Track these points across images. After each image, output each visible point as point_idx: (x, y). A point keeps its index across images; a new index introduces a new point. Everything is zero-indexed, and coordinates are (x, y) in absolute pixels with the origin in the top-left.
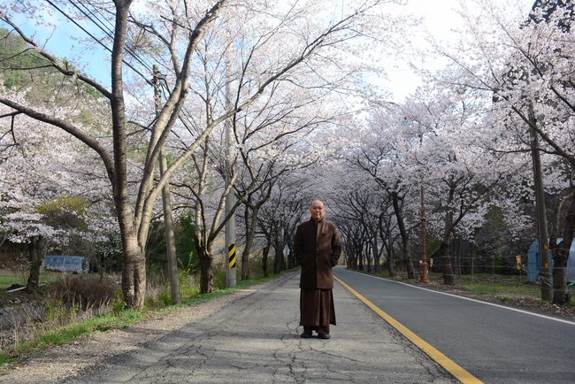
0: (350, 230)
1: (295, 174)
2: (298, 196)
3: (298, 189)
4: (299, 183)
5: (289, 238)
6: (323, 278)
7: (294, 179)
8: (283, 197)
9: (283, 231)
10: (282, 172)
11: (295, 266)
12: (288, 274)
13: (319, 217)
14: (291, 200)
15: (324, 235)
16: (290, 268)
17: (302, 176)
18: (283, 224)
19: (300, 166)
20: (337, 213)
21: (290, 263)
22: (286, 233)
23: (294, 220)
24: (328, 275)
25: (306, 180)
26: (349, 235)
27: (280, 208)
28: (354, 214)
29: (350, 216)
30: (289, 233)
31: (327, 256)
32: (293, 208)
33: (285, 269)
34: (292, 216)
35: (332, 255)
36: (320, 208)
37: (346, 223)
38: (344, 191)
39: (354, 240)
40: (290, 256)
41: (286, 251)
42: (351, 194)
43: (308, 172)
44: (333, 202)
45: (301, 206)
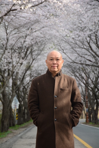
0: (88, 77)
1: (24, 15)
2: (28, 41)
3: (28, 32)
4: (29, 25)
5: (18, 89)
6: (62, 140)
7: (23, 21)
8: (11, 42)
9: (11, 81)
10: (9, 12)
11: (26, 121)
12: (17, 131)
13: (56, 69)
14: (19, 45)
15: (62, 90)
16: (20, 123)
17: (33, 18)
18: (11, 73)
19: (30, 5)
20: (73, 58)
21: (19, 117)
22: (14, 84)
23: (23, 68)
24: (68, 136)
25: (37, 21)
26: (87, 85)
27: (7, 54)
28: (93, 60)
29: (88, 63)
30: (19, 83)
31: (66, 115)
32: (23, 55)
33: (14, 125)
34: (21, 64)
35: (72, 112)
36: (58, 60)
37: (84, 70)
38: (81, 34)
39: (93, 90)
40: (19, 110)
41: (15, 105)
42: (90, 36)
43: (39, 12)
44: (68, 47)
45: (31, 52)
